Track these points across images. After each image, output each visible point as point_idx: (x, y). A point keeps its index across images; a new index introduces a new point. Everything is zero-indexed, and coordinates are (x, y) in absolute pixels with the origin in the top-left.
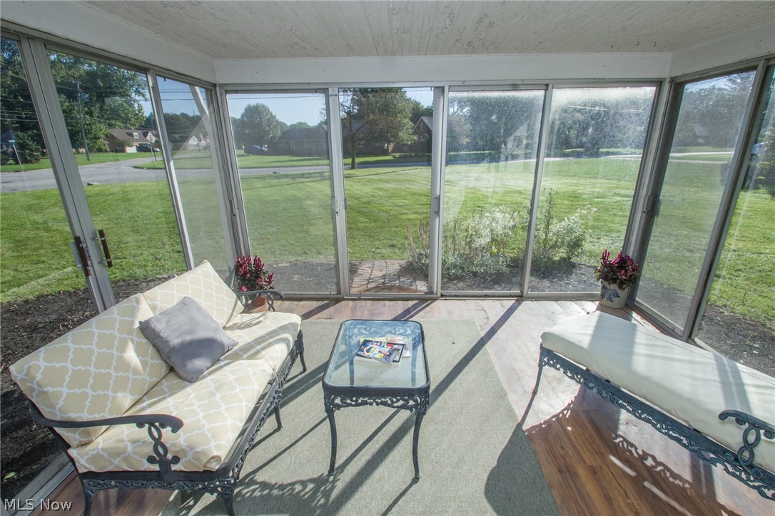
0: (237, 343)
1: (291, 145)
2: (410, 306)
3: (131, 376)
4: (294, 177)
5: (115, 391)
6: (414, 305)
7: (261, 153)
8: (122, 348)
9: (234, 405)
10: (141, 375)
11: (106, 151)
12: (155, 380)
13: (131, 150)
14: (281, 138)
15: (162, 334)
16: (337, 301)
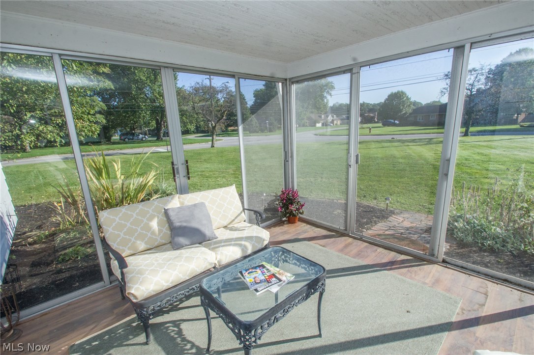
0: (217, 238)
1: (418, 119)
2: (399, 259)
3: (149, 235)
4: (403, 141)
5: (136, 239)
6: (404, 260)
7: (394, 125)
8: (151, 219)
9: (170, 271)
10: (156, 236)
11: (307, 126)
12: (164, 242)
13: (319, 125)
14: (410, 114)
15: (171, 218)
16: (343, 235)
